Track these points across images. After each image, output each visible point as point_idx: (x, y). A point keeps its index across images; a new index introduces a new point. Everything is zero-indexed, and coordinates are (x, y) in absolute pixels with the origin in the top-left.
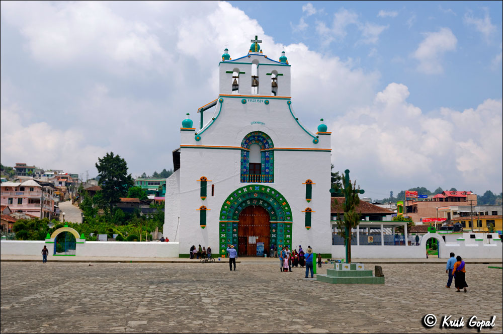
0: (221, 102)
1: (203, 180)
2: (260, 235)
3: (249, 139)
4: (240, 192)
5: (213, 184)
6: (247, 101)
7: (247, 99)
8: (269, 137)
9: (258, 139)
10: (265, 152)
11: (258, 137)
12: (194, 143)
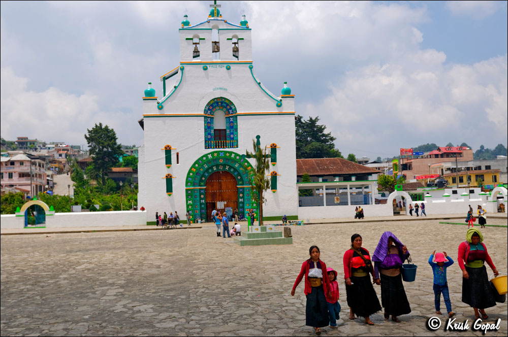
0: (182, 69)
1: (168, 148)
2: (228, 200)
3: (212, 105)
4: (204, 158)
5: (178, 151)
6: (208, 67)
7: (208, 66)
8: (232, 103)
9: (220, 104)
10: (229, 117)
11: (222, 103)
12: (156, 112)
